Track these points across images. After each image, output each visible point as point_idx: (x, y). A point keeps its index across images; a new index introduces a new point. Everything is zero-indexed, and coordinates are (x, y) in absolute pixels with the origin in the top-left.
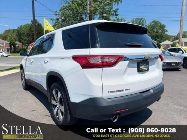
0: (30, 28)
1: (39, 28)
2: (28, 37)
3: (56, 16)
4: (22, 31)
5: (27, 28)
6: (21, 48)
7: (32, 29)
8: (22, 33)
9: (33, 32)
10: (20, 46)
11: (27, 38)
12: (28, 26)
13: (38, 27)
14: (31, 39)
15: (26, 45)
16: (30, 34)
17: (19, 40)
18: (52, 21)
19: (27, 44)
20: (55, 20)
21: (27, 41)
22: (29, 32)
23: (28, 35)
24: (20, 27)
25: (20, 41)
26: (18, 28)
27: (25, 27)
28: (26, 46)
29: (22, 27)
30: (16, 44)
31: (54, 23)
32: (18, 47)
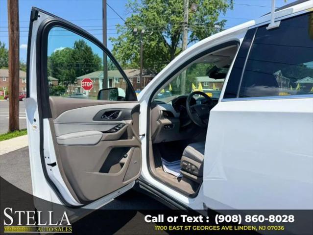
0: (73, 54)
1: (88, 54)
2: (69, 69)
3: (118, 33)
4: (59, 59)
5: (66, 54)
6: (57, 86)
7: (76, 56)
8: (58, 62)
9: (77, 61)
10: (56, 83)
11: (68, 71)
12: (68, 51)
13: (86, 53)
14: (73, 73)
15: (65, 82)
16: (72, 64)
17: (53, 74)
18: (112, 42)
19: (67, 80)
20: (116, 40)
21: (67, 75)
22: (70, 61)
23: (70, 66)
24: (56, 52)
25: (54, 76)
26: (52, 55)
27: (63, 53)
28: (65, 84)
29: (59, 53)
30: (50, 81)
31: (115, 44)
32: (53, 85)
